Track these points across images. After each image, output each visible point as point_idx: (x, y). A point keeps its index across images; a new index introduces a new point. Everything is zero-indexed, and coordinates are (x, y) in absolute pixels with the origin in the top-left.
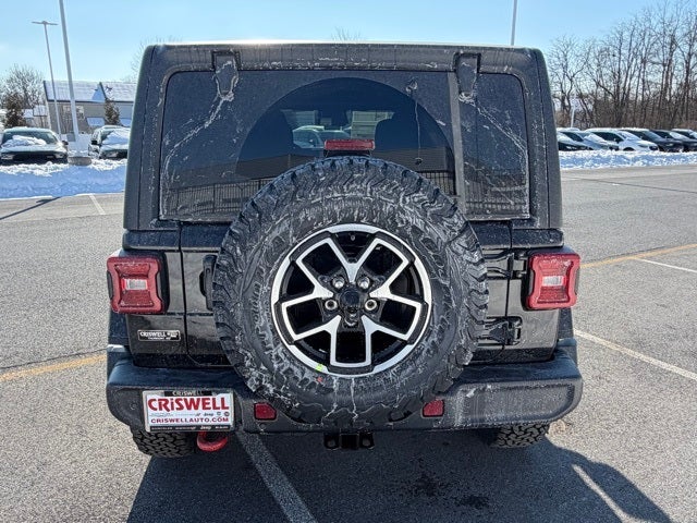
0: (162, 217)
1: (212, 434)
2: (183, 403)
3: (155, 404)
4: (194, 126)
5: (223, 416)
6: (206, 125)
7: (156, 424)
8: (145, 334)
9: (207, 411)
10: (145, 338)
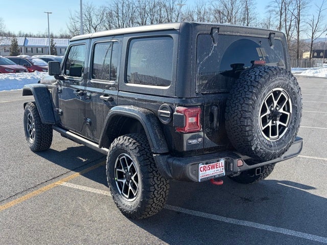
0: (197, 92)
1: (218, 179)
2: (210, 167)
3: (202, 169)
4: (206, 55)
5: (222, 170)
6: (210, 55)
7: (203, 177)
8: (190, 142)
9: (217, 169)
10: (190, 143)
